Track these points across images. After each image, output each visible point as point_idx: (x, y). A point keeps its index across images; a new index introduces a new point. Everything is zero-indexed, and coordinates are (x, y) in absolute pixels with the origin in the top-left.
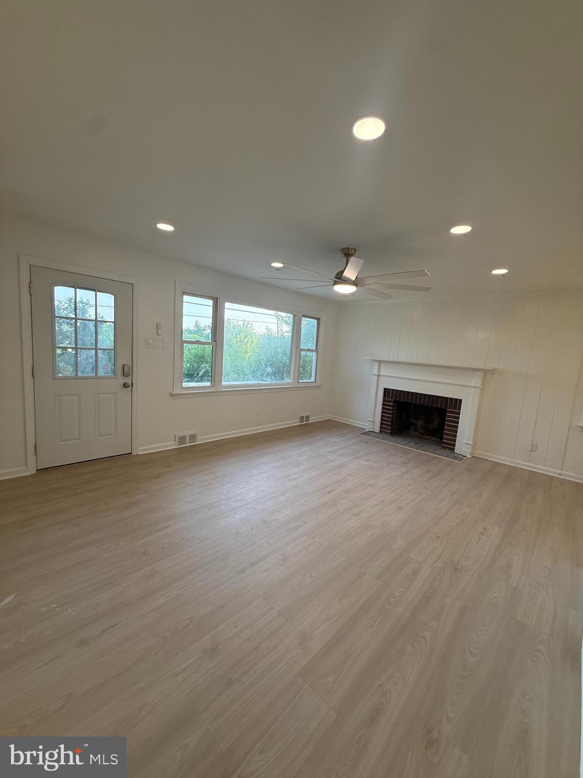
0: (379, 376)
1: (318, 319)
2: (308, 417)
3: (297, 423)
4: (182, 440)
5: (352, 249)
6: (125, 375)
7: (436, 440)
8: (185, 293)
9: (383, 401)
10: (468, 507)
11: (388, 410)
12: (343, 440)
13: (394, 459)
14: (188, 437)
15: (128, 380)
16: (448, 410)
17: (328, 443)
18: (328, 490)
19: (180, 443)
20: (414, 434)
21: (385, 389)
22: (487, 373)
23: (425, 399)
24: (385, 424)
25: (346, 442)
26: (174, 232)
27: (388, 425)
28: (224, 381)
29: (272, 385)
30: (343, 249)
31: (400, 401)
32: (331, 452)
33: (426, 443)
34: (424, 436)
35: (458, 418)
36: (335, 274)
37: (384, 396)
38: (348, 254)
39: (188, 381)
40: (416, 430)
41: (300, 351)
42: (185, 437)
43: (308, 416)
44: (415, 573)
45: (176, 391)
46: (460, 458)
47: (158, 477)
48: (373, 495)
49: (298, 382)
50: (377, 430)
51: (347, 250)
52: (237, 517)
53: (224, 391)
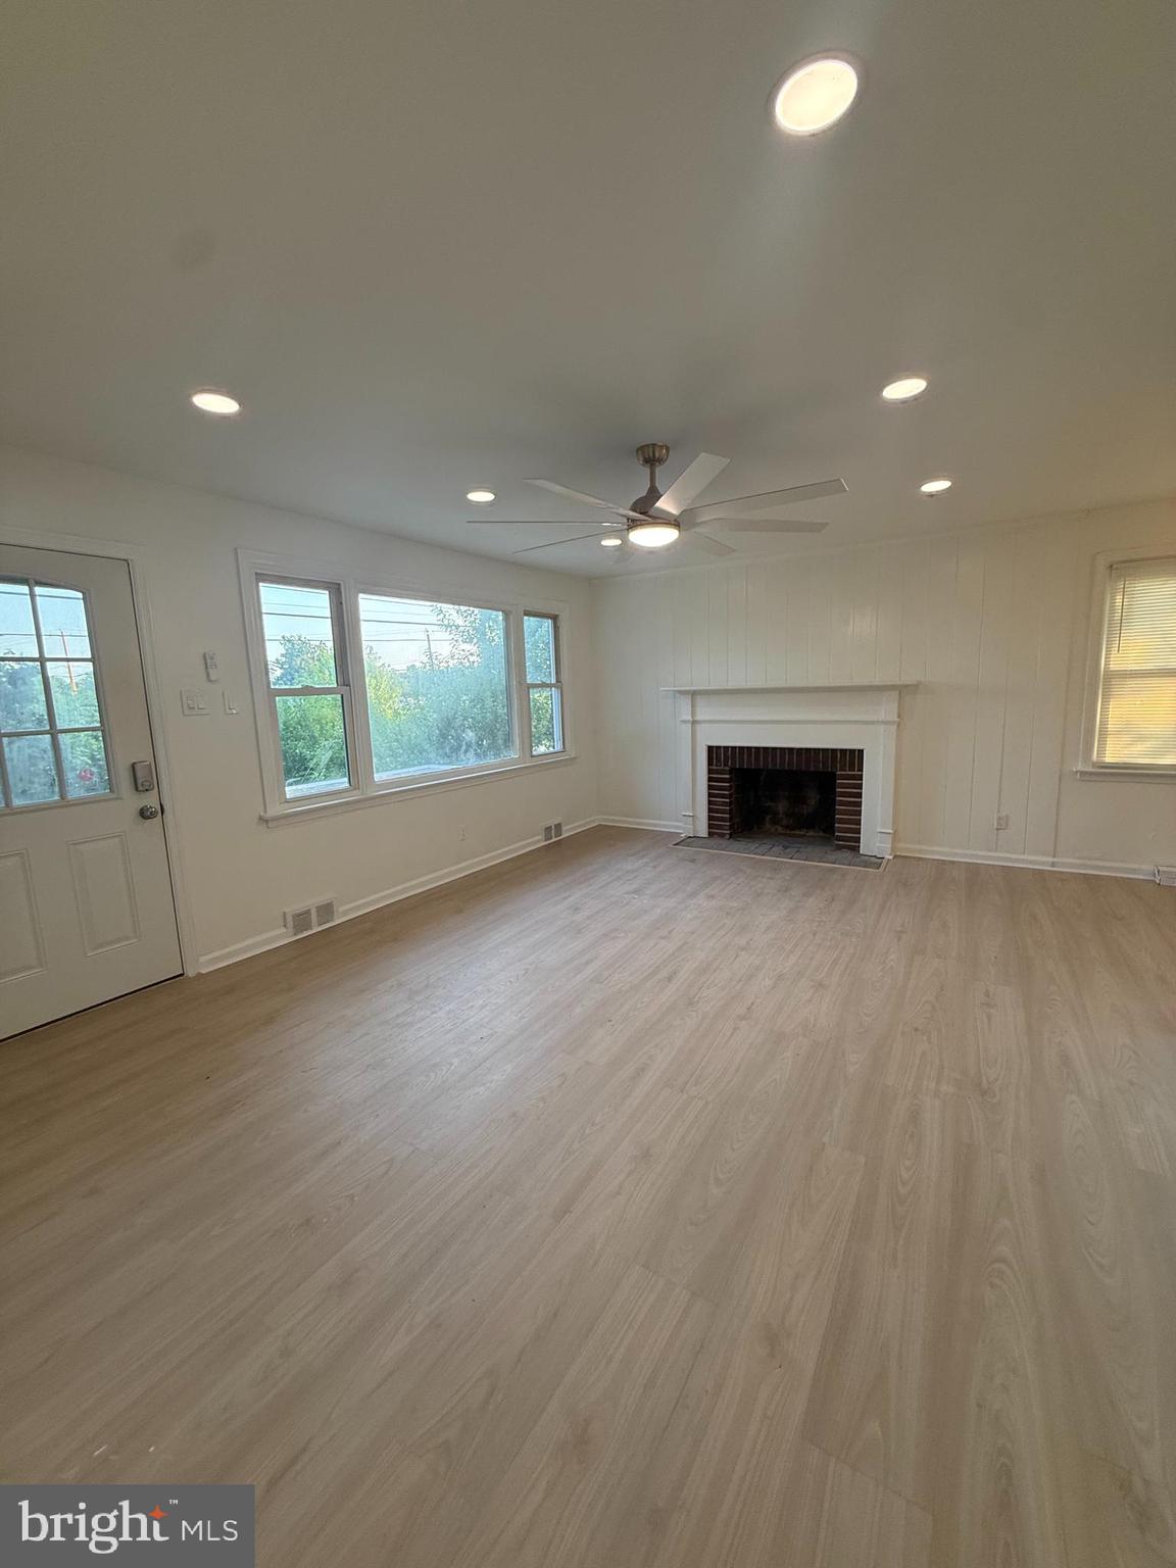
0: (694, 722)
1: (555, 618)
2: (558, 827)
3: (538, 841)
4: (301, 920)
5: (661, 447)
6: (141, 788)
7: (816, 834)
8: (263, 577)
9: (709, 773)
10: (939, 957)
11: (721, 788)
12: (647, 863)
13: (761, 885)
14: (314, 912)
15: (150, 800)
16: (839, 773)
17: (619, 874)
18: (664, 973)
19: (298, 929)
20: (773, 830)
21: (710, 748)
22: (904, 691)
23: (791, 759)
24: (718, 819)
25: (655, 867)
26: (239, 414)
27: (723, 819)
28: (378, 772)
29: (481, 768)
30: (641, 449)
31: (744, 769)
32: (633, 893)
33: (802, 843)
34: (793, 829)
35: (860, 786)
36: (631, 503)
37: (710, 763)
38: (651, 457)
39: (296, 783)
40: (774, 822)
41: (528, 688)
42: (308, 912)
43: (560, 824)
44: (915, 1116)
45: (274, 811)
46: (875, 862)
47: (270, 1020)
48: (757, 968)
49: (532, 756)
50: (703, 831)
51: (651, 449)
52: (495, 1077)
53: (382, 795)
